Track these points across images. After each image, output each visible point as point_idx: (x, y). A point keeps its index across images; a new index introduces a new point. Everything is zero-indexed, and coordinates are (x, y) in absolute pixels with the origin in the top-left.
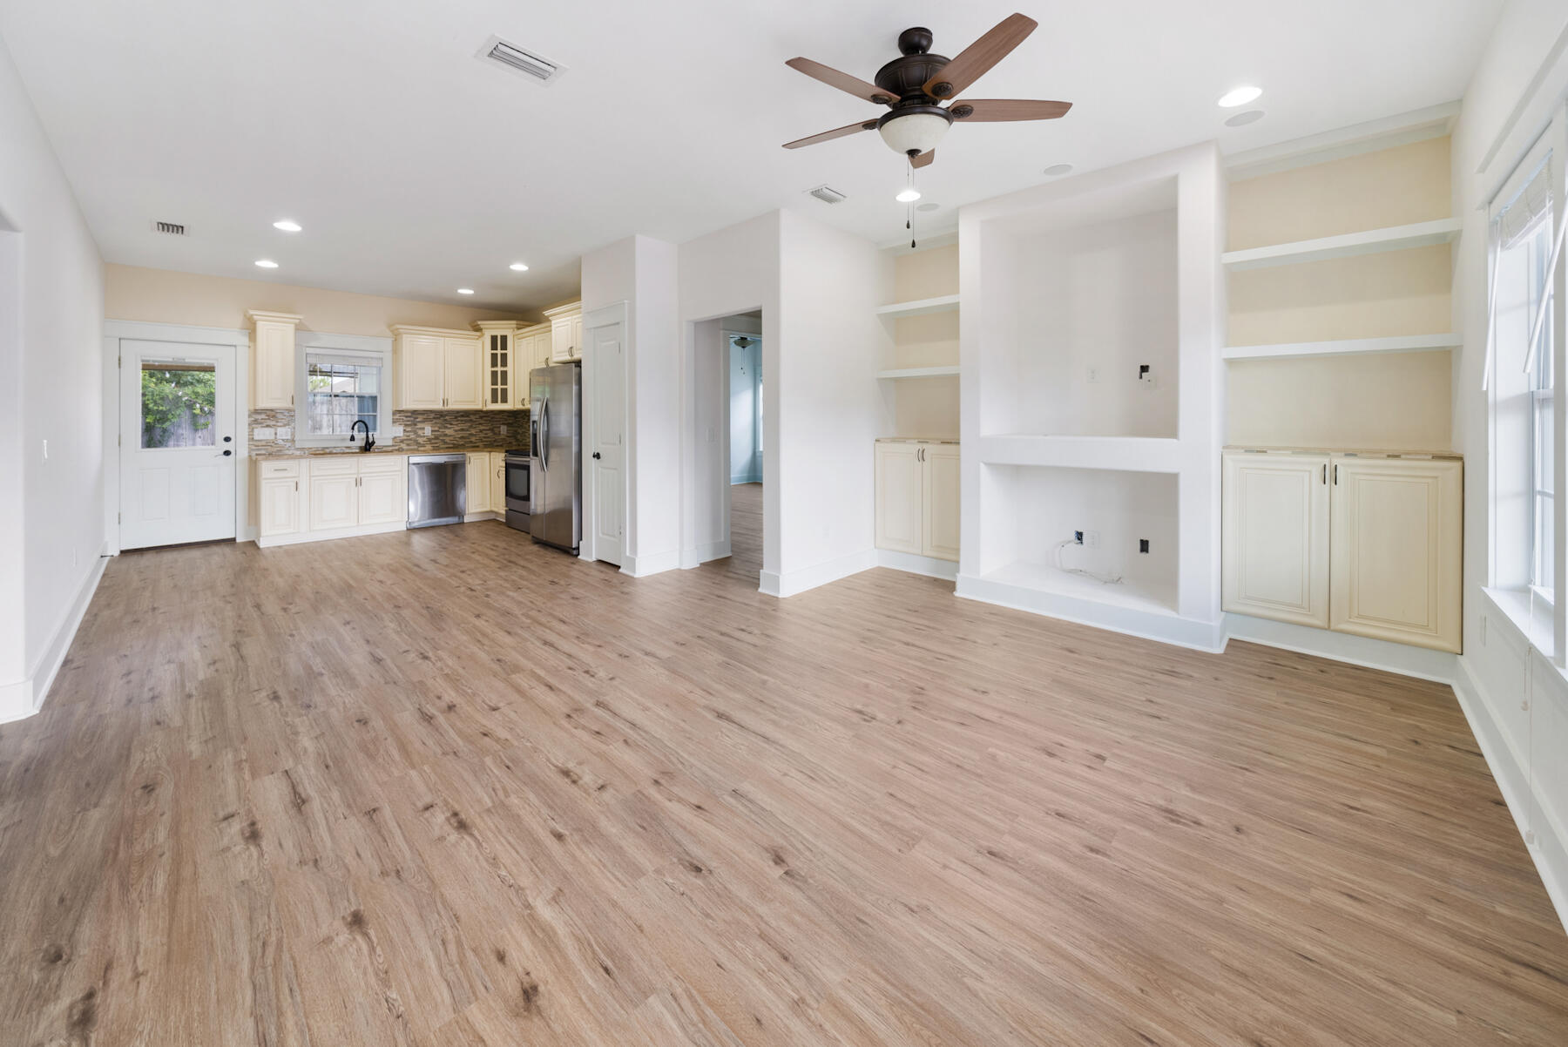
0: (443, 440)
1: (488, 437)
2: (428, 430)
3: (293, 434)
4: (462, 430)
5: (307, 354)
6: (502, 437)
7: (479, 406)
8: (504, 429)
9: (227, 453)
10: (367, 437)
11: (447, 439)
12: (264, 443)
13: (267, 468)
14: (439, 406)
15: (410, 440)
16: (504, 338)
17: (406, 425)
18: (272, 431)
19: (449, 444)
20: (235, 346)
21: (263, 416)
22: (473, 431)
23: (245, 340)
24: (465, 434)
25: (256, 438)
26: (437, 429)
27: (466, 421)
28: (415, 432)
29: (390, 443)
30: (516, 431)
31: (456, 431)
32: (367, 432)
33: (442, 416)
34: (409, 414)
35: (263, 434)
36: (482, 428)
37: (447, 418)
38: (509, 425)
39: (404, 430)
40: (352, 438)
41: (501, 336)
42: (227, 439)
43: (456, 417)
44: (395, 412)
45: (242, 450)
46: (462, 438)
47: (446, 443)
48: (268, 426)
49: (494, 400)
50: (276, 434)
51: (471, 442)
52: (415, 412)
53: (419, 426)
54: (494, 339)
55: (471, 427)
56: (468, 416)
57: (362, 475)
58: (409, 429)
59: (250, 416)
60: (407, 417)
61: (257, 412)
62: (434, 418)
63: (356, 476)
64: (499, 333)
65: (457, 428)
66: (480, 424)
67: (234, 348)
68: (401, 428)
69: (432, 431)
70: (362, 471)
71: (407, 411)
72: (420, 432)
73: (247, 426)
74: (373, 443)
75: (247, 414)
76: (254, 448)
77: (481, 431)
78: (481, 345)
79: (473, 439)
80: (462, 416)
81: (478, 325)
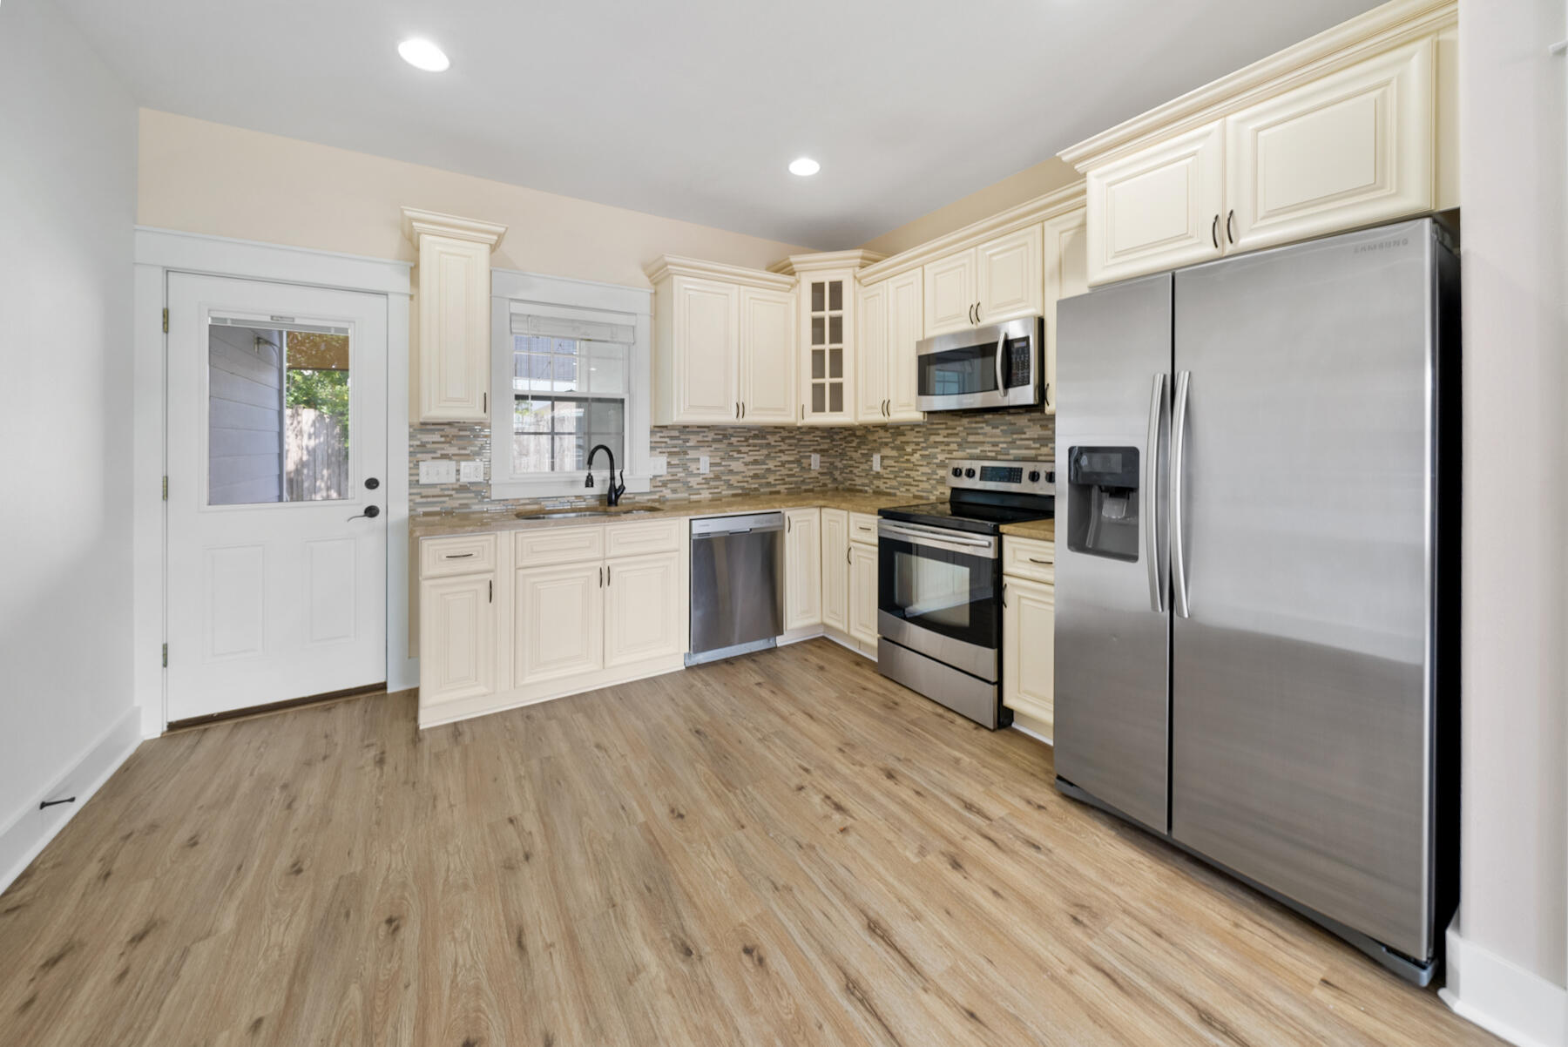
0: (727, 482)
1: (793, 476)
2: (704, 463)
3: (487, 473)
4: (756, 462)
5: (511, 314)
6: (813, 474)
7: (789, 418)
8: (815, 461)
9: (371, 512)
10: (612, 478)
11: (733, 479)
12: (437, 491)
13: (434, 550)
14: (728, 418)
15: (677, 481)
16: (837, 288)
17: (671, 454)
18: (452, 465)
19: (737, 487)
20: (386, 294)
21: (436, 437)
22: (771, 465)
23: (401, 283)
24: (760, 469)
25: (423, 480)
26: (718, 461)
27: (761, 446)
28: (686, 469)
29: (647, 489)
30: (832, 464)
31: (746, 464)
32: (612, 468)
33: (725, 436)
34: (676, 433)
35: (436, 472)
36: (784, 458)
37: (733, 440)
38: (822, 452)
39: (669, 463)
40: (589, 482)
41: (831, 283)
42: (372, 484)
43: (746, 440)
44: (658, 429)
45: (398, 508)
46: (756, 476)
47: (730, 486)
48: (445, 457)
49: (818, 407)
50: (458, 471)
51: (769, 484)
52: (685, 429)
53: (692, 454)
54: (818, 288)
55: (768, 456)
56: (764, 437)
57: (609, 563)
58: (675, 461)
59: (411, 437)
60: (672, 438)
61: (426, 426)
62: (714, 441)
63: (599, 564)
64: (827, 278)
65: (748, 459)
66: (781, 451)
67: (383, 299)
68: (663, 460)
69: (711, 464)
70: (612, 553)
71: (673, 428)
72: (693, 467)
73: (406, 458)
74: (622, 488)
75: (406, 430)
76: (418, 500)
77: (783, 464)
78: (793, 303)
79: (771, 479)
80: (756, 436)
81: (791, 264)
